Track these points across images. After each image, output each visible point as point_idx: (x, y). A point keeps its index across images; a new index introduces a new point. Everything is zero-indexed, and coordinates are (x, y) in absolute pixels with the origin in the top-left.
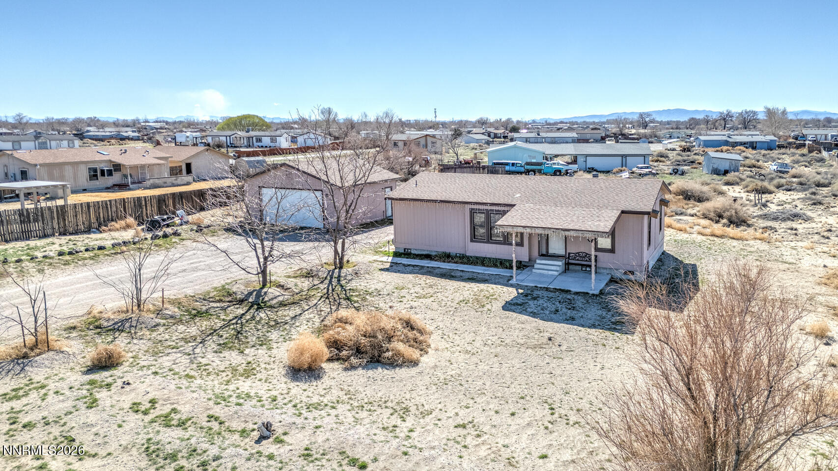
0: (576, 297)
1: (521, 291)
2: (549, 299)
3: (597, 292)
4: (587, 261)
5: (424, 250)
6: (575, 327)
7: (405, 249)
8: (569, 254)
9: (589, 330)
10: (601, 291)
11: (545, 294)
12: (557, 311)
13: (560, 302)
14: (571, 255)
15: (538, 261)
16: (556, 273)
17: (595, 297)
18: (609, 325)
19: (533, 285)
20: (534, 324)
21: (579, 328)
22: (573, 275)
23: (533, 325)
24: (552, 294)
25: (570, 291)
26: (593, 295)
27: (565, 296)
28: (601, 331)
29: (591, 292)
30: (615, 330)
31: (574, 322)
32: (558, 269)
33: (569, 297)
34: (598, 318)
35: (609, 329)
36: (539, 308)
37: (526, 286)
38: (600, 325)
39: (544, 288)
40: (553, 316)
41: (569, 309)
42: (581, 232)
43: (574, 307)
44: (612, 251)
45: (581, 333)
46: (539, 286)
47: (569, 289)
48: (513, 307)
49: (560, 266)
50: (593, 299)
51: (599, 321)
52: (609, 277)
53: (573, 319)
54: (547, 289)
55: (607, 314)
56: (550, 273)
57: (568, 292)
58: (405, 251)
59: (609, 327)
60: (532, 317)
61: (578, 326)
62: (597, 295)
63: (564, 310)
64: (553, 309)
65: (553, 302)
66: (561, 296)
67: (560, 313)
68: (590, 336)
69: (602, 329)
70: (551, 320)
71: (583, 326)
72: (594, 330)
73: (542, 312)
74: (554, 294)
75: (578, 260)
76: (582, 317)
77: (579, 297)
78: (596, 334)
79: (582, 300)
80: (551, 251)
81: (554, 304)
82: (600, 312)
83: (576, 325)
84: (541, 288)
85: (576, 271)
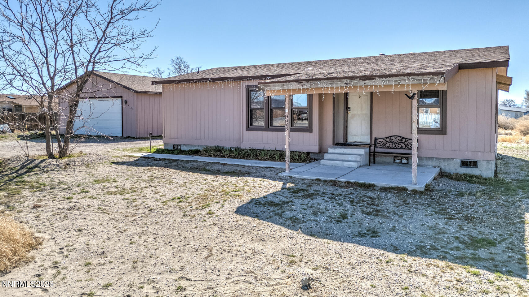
0: (383, 195)
1: (289, 185)
2: (333, 196)
3: (421, 187)
4: (402, 148)
5: (194, 146)
6: (377, 252)
7: (174, 146)
8: (376, 139)
9: (410, 260)
10: (427, 186)
11: (330, 189)
12: (344, 217)
13: (352, 202)
14: (379, 141)
15: (330, 150)
16: (354, 165)
17: (418, 196)
18: (458, 249)
19: (314, 178)
20: (285, 244)
21: (387, 254)
22: (380, 167)
23: (281, 245)
24: (340, 191)
25: (373, 186)
26: (415, 192)
27: (363, 192)
28: (442, 263)
29: (410, 187)
30: (475, 261)
31: (375, 240)
32: (358, 160)
33: (370, 194)
34: (429, 232)
35: (461, 260)
36: (309, 211)
37: (303, 179)
38: (435, 249)
39: (331, 181)
40: (333, 226)
41: (369, 214)
42: (394, 79)
43: (378, 211)
44: (442, 130)
45: (391, 268)
46: (323, 178)
47: (372, 182)
48: (259, 209)
49: (361, 155)
50: (415, 198)
51: (431, 238)
52: (437, 171)
53: (374, 233)
54: (335, 183)
55: (446, 223)
56: (346, 164)
57: (370, 187)
58: (174, 148)
59: (459, 254)
60: (288, 227)
61: (385, 249)
62: (421, 193)
63: (359, 216)
64: (337, 214)
65: (340, 201)
66: (356, 193)
67: (350, 220)
68: (417, 279)
69: (444, 258)
70: (326, 235)
71: (396, 250)
72: (423, 261)
73: (312, 217)
74: (344, 190)
75: (389, 148)
76: (394, 229)
77: (389, 195)
78: (430, 273)
79: (394, 199)
80: (351, 139)
81: (340, 205)
82: (431, 221)
83: (378, 247)
84: (325, 181)
85: (384, 164)
